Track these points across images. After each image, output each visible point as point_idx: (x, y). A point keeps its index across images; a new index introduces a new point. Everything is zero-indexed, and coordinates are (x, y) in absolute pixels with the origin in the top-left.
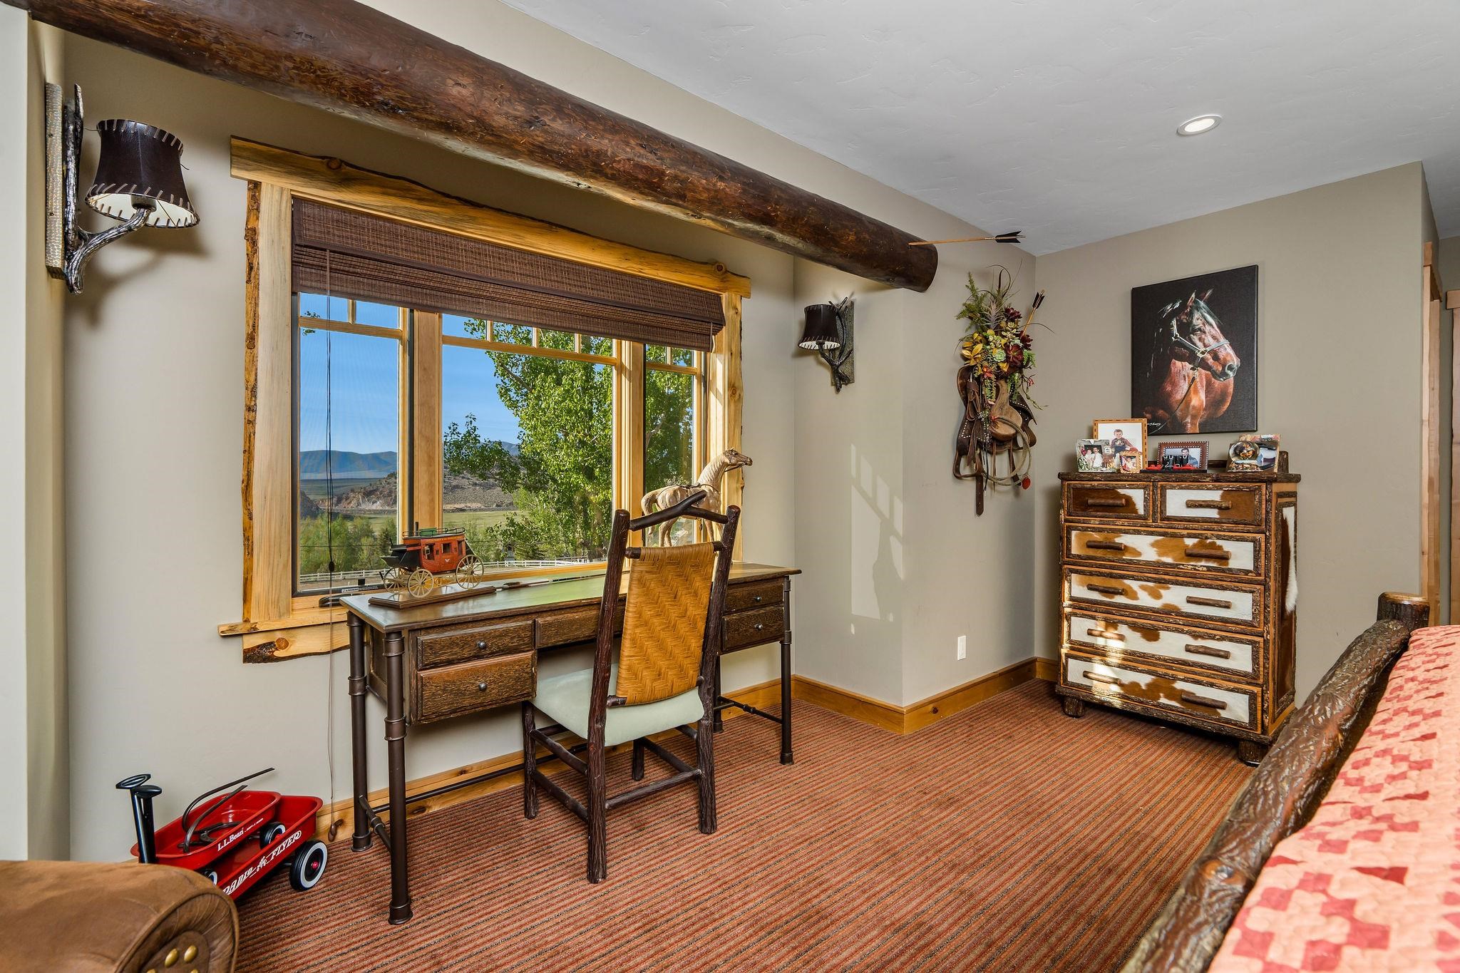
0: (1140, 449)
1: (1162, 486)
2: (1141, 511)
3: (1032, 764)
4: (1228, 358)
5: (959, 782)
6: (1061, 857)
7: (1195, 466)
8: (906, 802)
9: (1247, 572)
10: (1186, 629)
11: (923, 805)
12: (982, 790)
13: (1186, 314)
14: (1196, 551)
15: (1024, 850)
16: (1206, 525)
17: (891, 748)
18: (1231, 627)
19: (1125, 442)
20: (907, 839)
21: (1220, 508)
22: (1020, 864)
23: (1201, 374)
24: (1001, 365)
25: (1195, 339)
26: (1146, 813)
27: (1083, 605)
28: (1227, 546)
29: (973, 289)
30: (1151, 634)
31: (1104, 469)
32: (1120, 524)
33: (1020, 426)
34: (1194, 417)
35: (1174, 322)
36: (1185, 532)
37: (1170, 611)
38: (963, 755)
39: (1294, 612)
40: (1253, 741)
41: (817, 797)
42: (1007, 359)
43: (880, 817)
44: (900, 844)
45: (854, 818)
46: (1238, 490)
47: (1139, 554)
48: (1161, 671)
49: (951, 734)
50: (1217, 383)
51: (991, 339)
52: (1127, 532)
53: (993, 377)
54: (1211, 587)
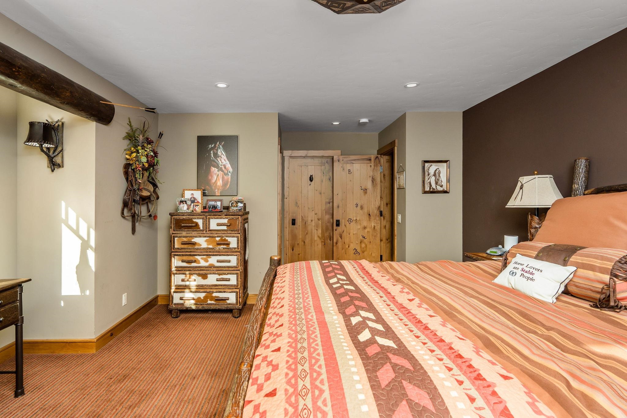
0: (200, 202)
1: (209, 218)
2: (201, 228)
3: (160, 345)
4: (229, 168)
5: (128, 366)
6: (176, 381)
7: (219, 209)
8: (102, 387)
9: (235, 248)
10: (216, 272)
11: (111, 385)
12: (139, 366)
13: (216, 150)
14: (219, 243)
15: (161, 385)
16: (223, 232)
17: (89, 362)
18: (230, 269)
19: (195, 199)
20: (104, 405)
21: (227, 226)
22: (160, 392)
23: (220, 173)
24: (145, 164)
25: (219, 160)
26: (205, 349)
27: (180, 269)
28: (229, 239)
29: (131, 126)
30: (205, 277)
31: (188, 211)
32: (194, 233)
33: (152, 191)
34: (218, 189)
35: (212, 152)
36: (216, 235)
37: (211, 266)
38: (128, 352)
39: (248, 260)
40: (237, 309)
41: (46, 406)
42: (148, 162)
43: (88, 401)
44: (101, 410)
45: (72, 408)
46: (233, 219)
47: (201, 245)
48: (208, 290)
49: (121, 343)
50: (226, 177)
51: (140, 151)
52: (196, 237)
53: (141, 169)
54: (224, 255)
